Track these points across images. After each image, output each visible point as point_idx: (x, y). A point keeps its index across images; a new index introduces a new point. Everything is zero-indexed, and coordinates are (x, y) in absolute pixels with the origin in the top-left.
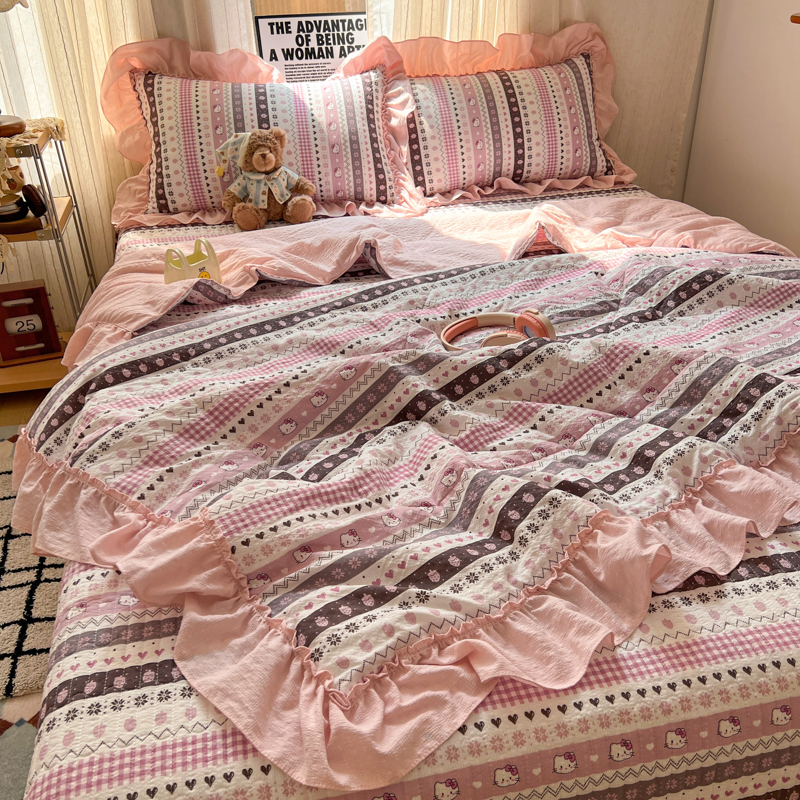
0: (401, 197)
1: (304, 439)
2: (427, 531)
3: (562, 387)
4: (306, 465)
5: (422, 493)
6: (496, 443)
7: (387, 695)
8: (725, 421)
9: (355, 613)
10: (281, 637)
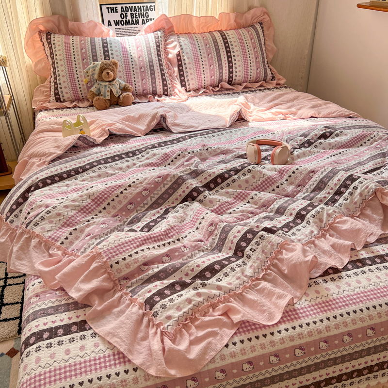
0: (175, 93)
1: (139, 212)
2: (202, 254)
3: (260, 184)
4: (141, 225)
5: (198, 235)
6: (231, 210)
7: (190, 332)
8: (336, 197)
9: (172, 294)
10: (137, 307)
